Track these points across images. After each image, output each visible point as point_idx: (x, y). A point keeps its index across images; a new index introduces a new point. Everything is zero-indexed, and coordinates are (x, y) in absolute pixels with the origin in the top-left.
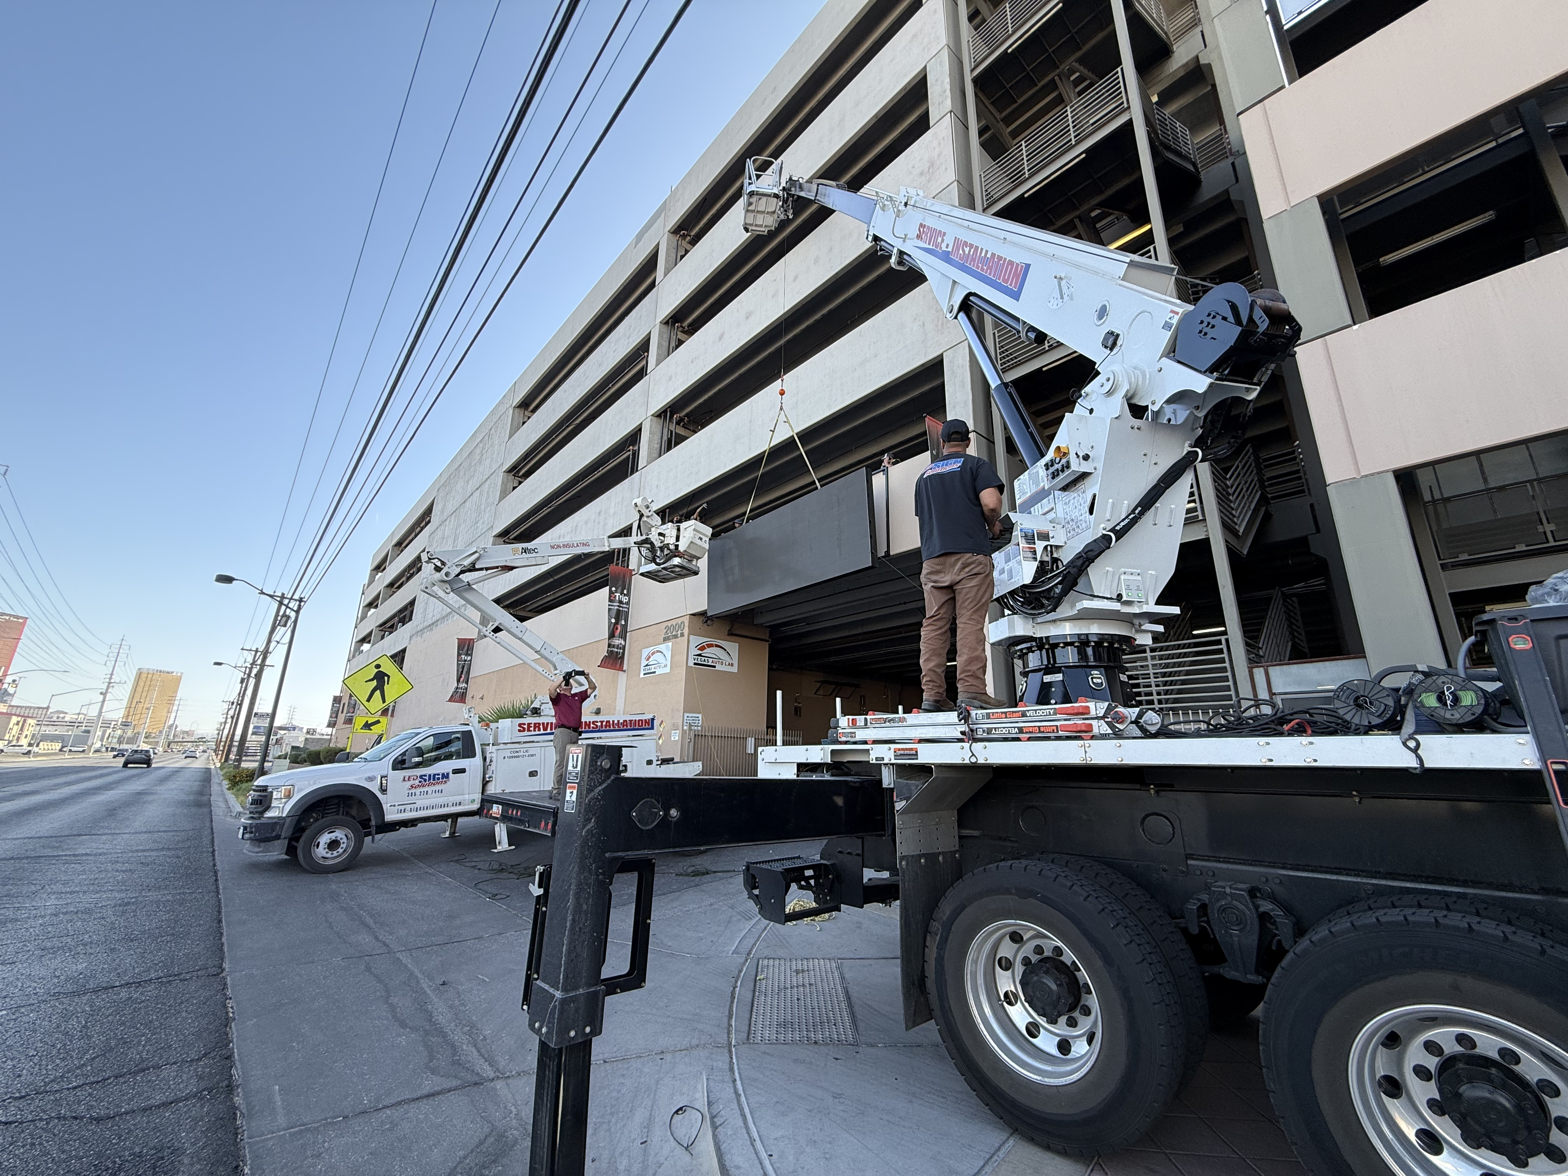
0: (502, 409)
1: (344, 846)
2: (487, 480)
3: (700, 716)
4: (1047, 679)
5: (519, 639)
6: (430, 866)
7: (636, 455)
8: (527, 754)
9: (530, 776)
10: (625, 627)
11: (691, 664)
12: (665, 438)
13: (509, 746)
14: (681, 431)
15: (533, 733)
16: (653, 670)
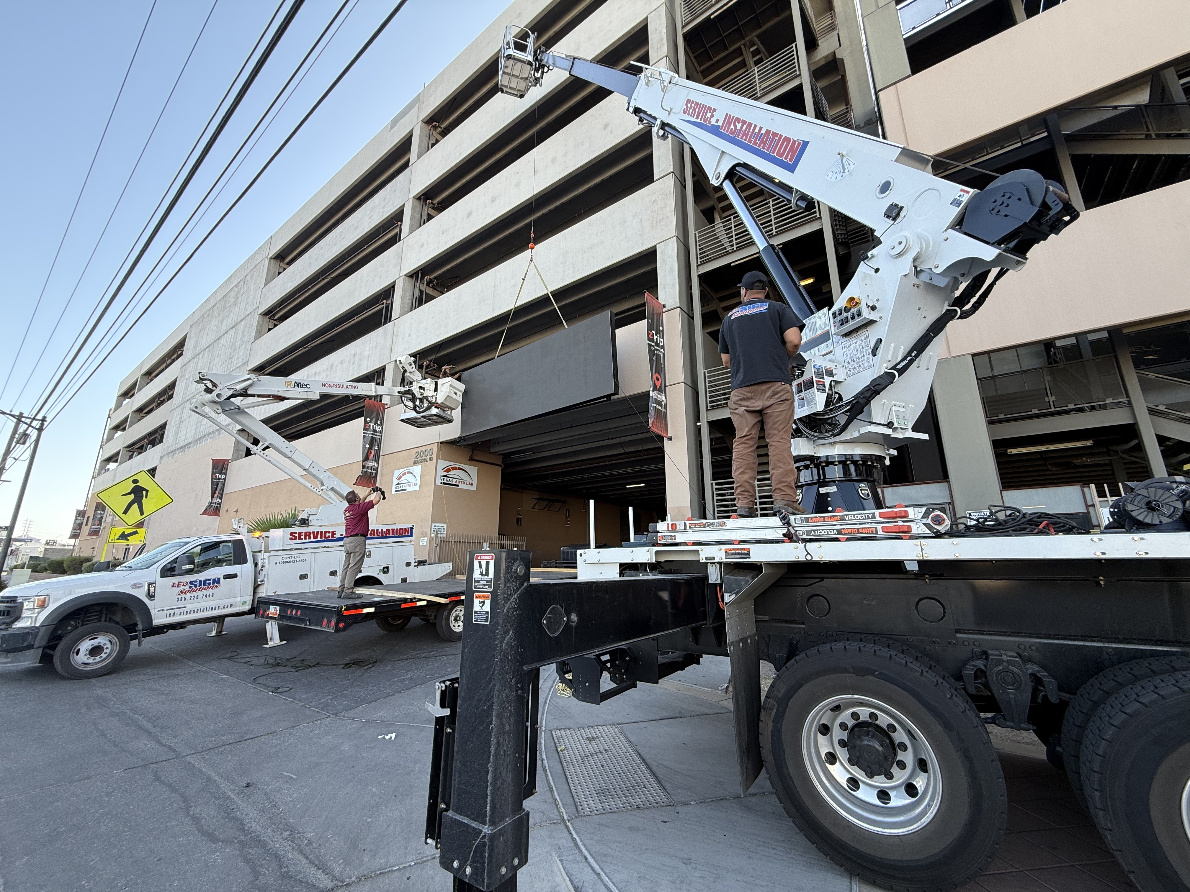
0: (259, 258)
1: (108, 651)
2: (242, 320)
3: (445, 525)
4: (822, 490)
5: (289, 458)
6: (202, 664)
7: (389, 308)
8: (298, 559)
9: (300, 579)
10: (378, 452)
11: (438, 483)
12: (417, 295)
13: (280, 553)
14: (430, 291)
15: (304, 541)
16: (404, 488)
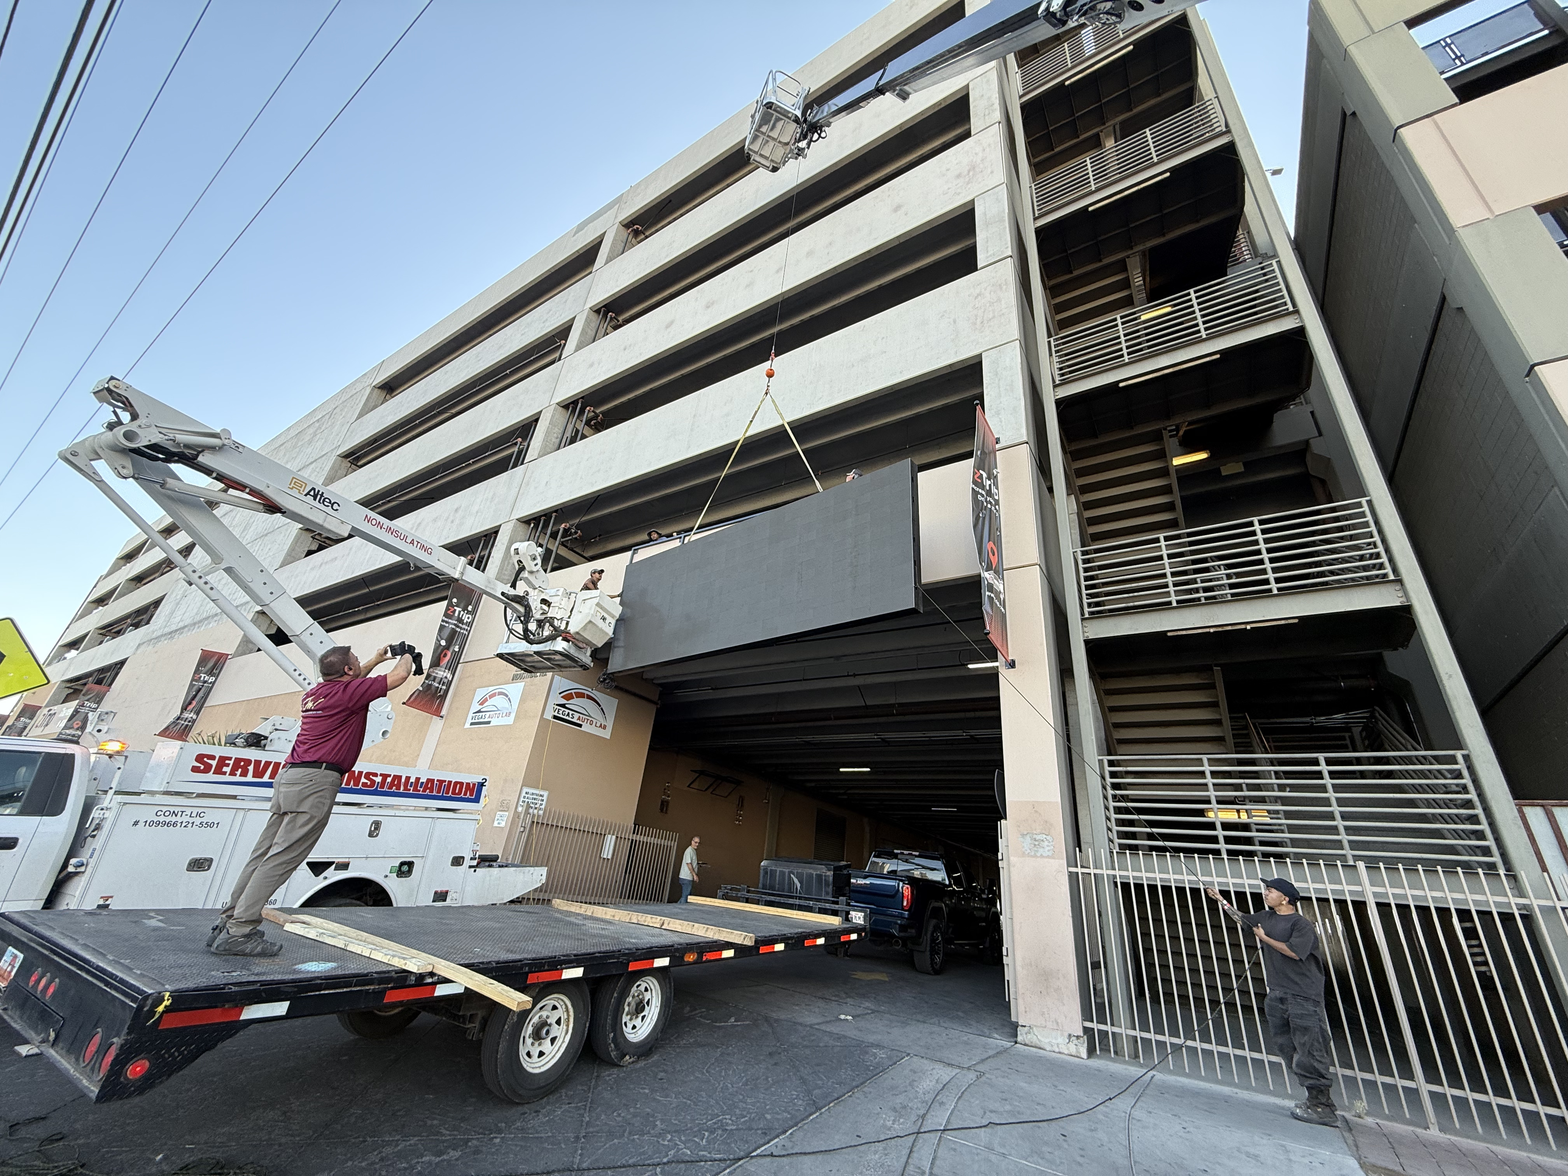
0: (359, 387)
3: (546, 794)
8: (198, 821)
9: (191, 870)
10: (457, 656)
11: (549, 715)
12: (569, 434)
13: (157, 799)
15: (228, 778)
16: (486, 720)
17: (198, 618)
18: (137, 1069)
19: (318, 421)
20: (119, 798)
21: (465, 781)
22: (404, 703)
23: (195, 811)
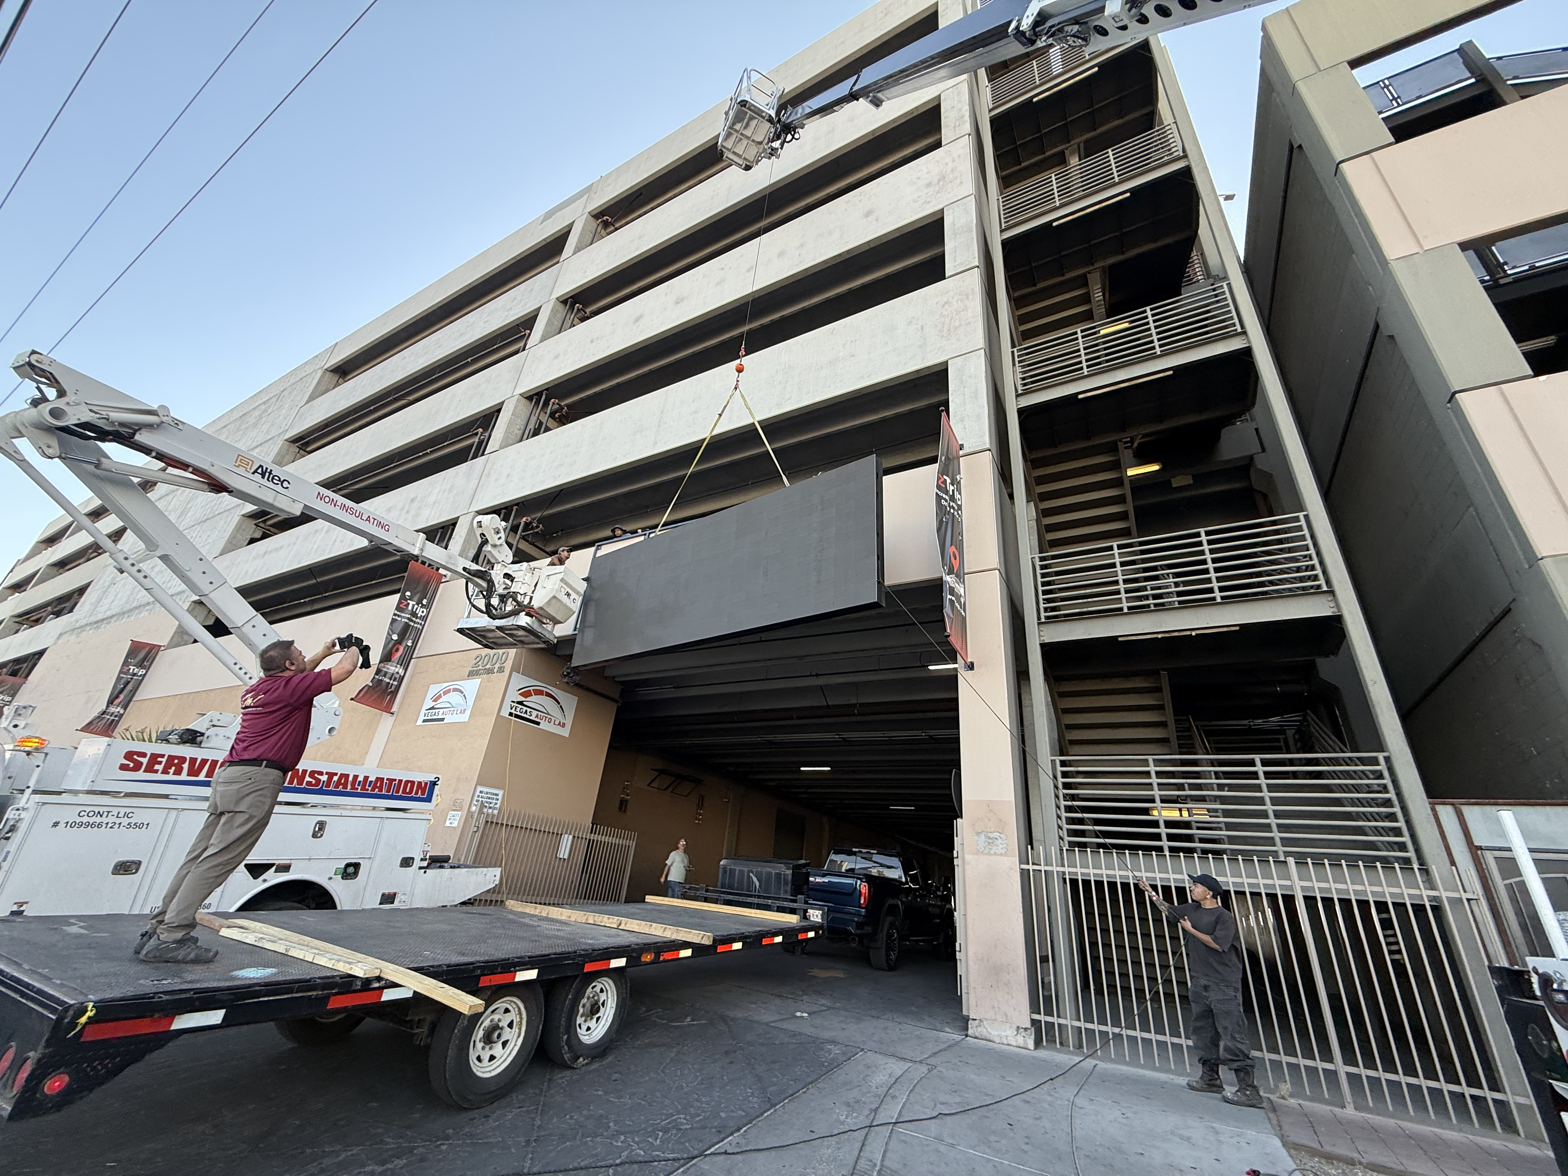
3: (501, 793)
7: (484, 442)
8: (125, 821)
9: (116, 873)
10: (411, 651)
11: (505, 713)
12: (531, 426)
13: (80, 798)
15: (159, 776)
16: (440, 717)
17: (128, 607)
18: (54, 1085)
19: (264, 403)
20: (38, 798)
21: (416, 779)
22: (352, 699)
23: (123, 811)
